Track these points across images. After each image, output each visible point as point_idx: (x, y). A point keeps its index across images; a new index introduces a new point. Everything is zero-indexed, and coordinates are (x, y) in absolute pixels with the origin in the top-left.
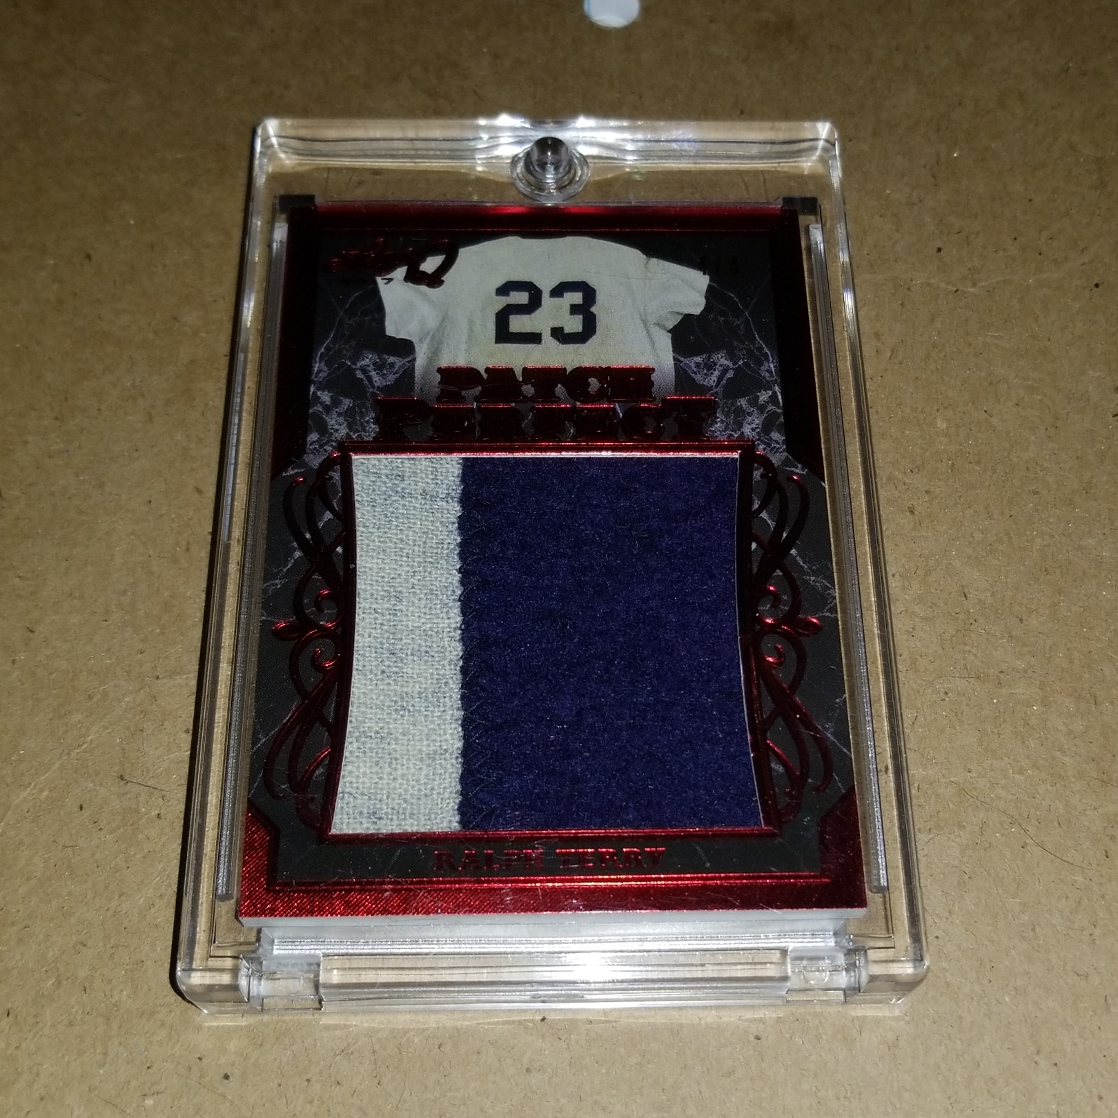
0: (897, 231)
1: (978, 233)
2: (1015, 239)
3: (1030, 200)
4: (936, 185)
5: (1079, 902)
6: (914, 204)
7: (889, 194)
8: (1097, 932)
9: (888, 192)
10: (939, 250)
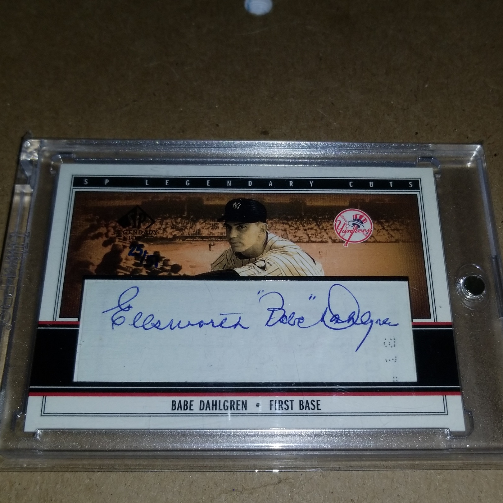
0: (396, 122)
1: (436, 126)
2: (455, 130)
3: (464, 110)
4: (416, 100)
5: (474, 479)
6: (404, 110)
7: (393, 104)
8: (483, 495)
9: (392, 103)
10: (417, 133)
